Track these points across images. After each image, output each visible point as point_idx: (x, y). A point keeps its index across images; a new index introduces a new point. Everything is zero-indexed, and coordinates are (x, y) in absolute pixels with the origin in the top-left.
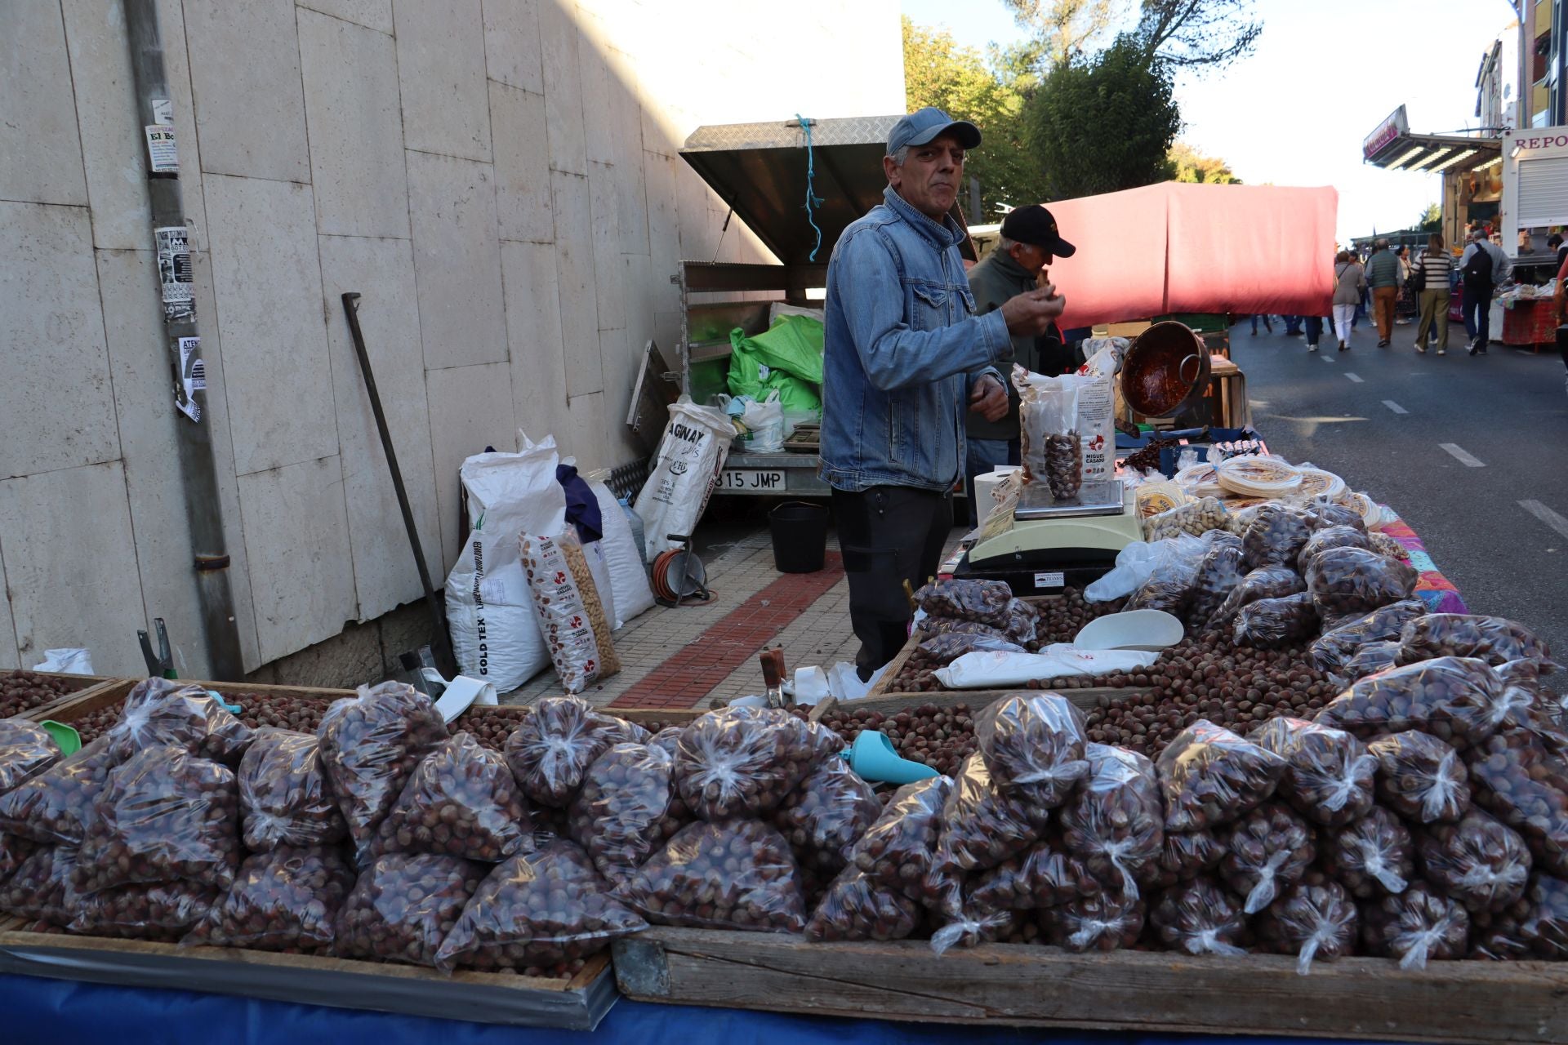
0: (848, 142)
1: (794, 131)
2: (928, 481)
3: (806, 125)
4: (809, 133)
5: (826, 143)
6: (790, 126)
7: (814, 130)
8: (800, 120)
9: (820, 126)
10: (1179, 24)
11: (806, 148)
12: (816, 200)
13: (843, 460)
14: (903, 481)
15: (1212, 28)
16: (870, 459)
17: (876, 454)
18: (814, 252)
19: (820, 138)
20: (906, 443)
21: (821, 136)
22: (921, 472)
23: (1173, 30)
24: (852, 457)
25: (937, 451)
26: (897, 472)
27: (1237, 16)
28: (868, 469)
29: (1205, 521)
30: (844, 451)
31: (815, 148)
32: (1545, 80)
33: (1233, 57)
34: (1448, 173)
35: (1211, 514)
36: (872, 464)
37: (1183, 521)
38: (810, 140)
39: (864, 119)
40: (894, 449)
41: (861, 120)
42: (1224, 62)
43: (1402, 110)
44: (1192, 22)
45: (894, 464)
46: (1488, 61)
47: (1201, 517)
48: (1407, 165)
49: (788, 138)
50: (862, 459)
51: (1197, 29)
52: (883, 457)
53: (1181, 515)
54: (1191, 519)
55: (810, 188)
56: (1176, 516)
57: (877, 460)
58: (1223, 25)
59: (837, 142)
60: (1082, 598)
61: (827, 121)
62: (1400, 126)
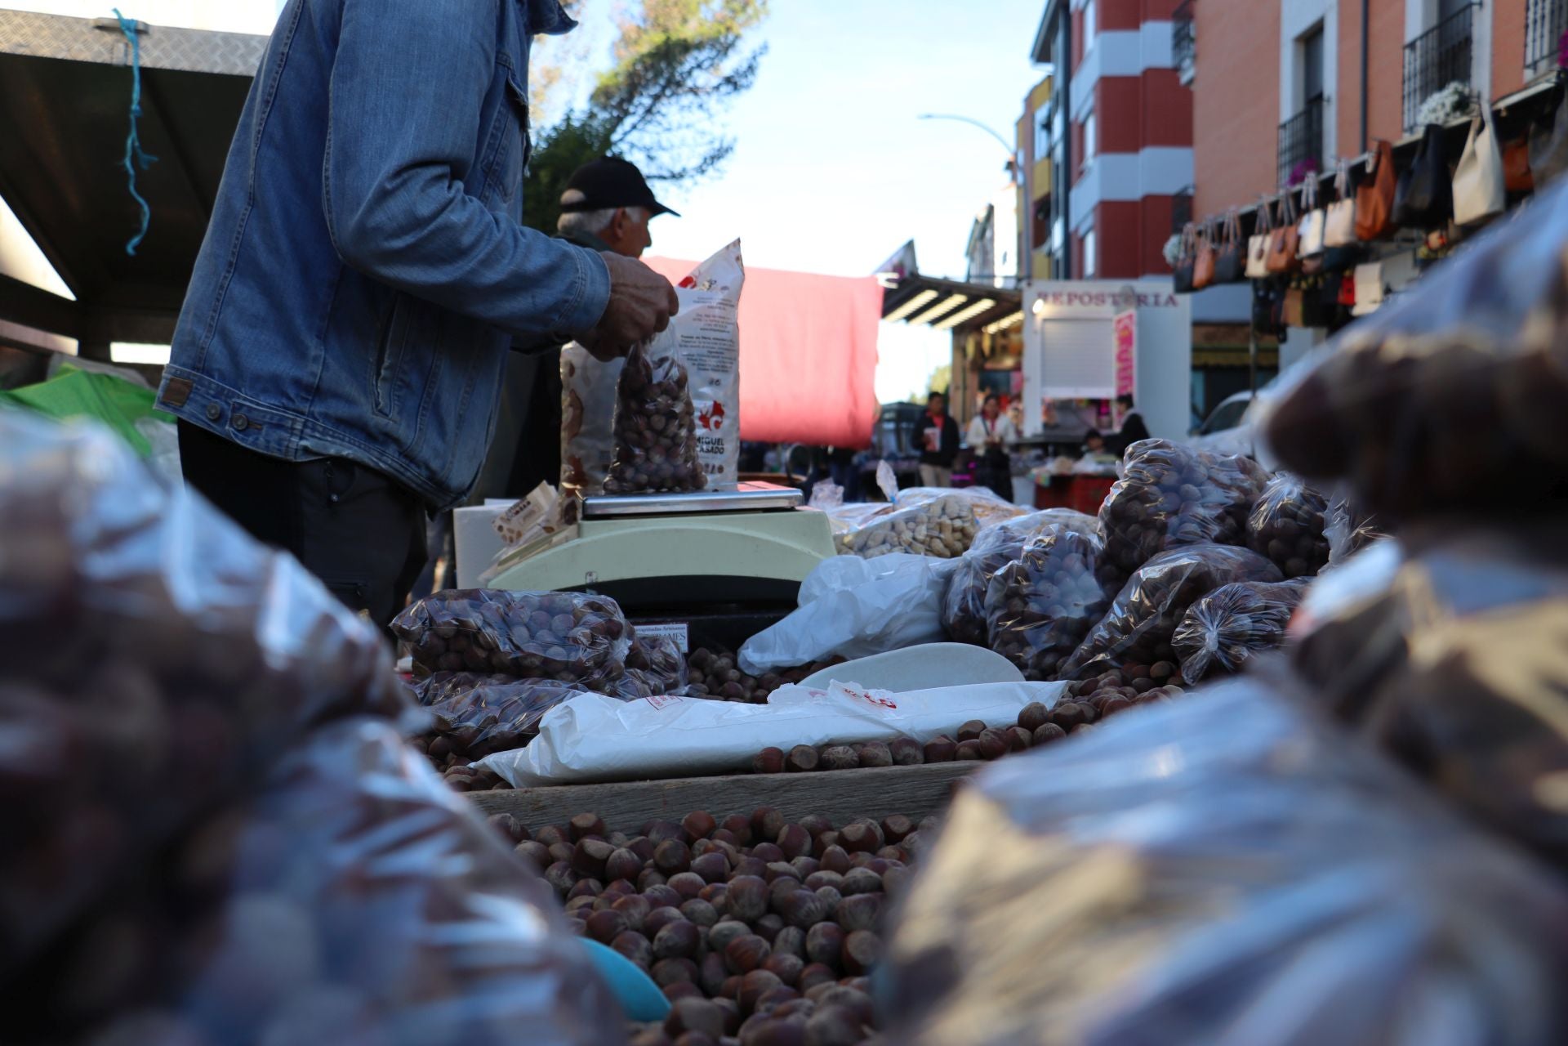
0: (204, 67)
1: (109, 38)
2: (432, 476)
3: (133, 31)
4: (137, 45)
5: (166, 64)
6: (103, 27)
7: (145, 41)
8: (120, 19)
9: (156, 36)
10: (634, 127)
11: (127, 69)
12: (145, 157)
13: (274, 385)
14: (386, 461)
15: (674, 137)
16: (337, 396)
17: (350, 389)
18: (136, 240)
19: (152, 57)
20: (408, 386)
21: (156, 53)
22: (425, 453)
23: (626, 134)
24: (297, 382)
25: (461, 420)
26: (381, 438)
27: (705, 125)
28: (326, 416)
29: (947, 535)
30: (282, 366)
31: (144, 71)
32: (1045, 249)
33: (699, 178)
34: (959, 331)
35: (958, 523)
36: (338, 409)
37: (907, 536)
38: (137, 56)
39: (232, 35)
40: (382, 390)
41: (228, 38)
42: (686, 182)
43: (910, 246)
44: (650, 127)
45: (381, 420)
46: (979, 228)
47: (941, 527)
48: (910, 317)
49: (97, 47)
50: (315, 392)
51: (655, 138)
52: (363, 400)
53: (902, 526)
54: (922, 531)
55: (133, 135)
56: (893, 527)
57: (350, 401)
58: (688, 134)
59: (184, 65)
60: (735, 666)
61: (169, 32)
62: (908, 264)
